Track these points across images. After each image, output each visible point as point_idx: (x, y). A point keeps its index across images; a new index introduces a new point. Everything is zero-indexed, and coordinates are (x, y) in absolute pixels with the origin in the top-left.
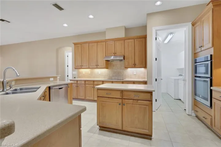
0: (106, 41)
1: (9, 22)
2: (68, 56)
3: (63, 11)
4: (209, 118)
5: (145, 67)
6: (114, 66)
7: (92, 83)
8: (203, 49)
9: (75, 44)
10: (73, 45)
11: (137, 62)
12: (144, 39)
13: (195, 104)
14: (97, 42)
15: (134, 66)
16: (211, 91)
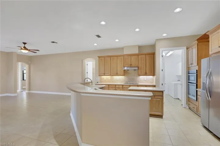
0: (124, 56)
1: (57, 43)
2: (87, 65)
3: (100, 38)
4: (196, 107)
5: (154, 75)
6: (129, 74)
7: (114, 86)
8: (193, 65)
9: (99, 57)
10: (98, 58)
11: (147, 72)
12: (153, 55)
13: (189, 100)
14: (117, 56)
15: (146, 74)
16: (197, 91)
